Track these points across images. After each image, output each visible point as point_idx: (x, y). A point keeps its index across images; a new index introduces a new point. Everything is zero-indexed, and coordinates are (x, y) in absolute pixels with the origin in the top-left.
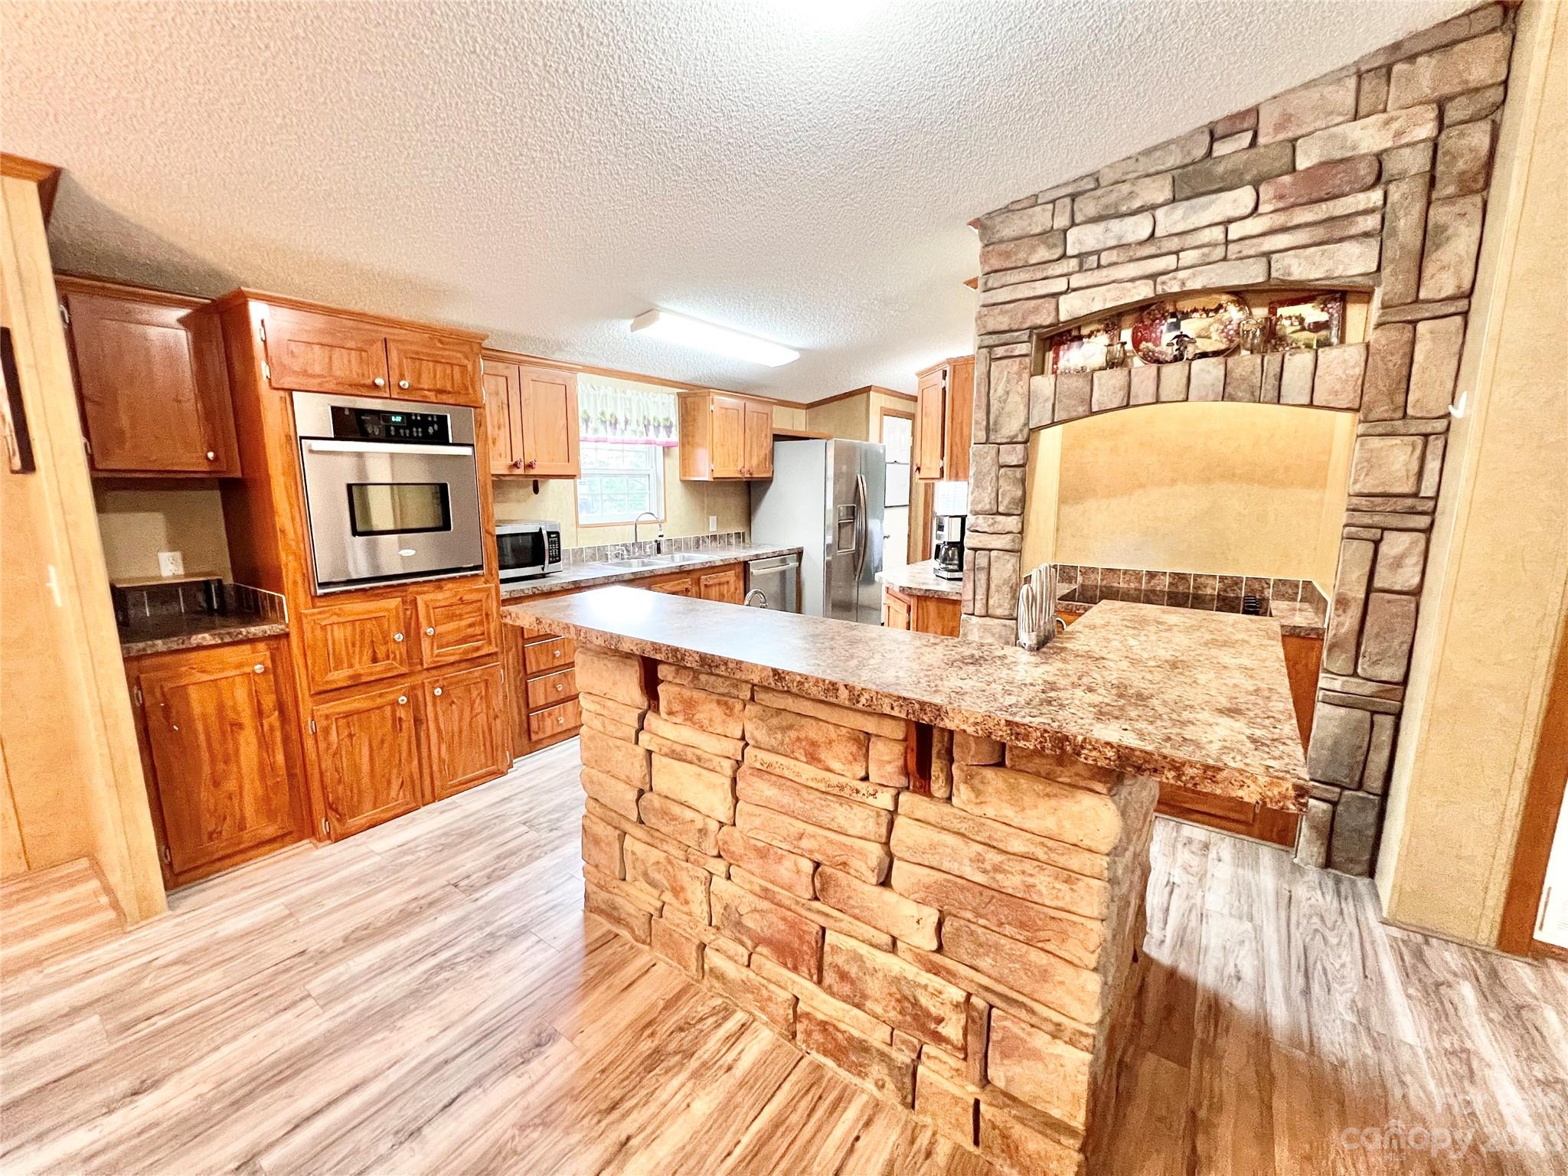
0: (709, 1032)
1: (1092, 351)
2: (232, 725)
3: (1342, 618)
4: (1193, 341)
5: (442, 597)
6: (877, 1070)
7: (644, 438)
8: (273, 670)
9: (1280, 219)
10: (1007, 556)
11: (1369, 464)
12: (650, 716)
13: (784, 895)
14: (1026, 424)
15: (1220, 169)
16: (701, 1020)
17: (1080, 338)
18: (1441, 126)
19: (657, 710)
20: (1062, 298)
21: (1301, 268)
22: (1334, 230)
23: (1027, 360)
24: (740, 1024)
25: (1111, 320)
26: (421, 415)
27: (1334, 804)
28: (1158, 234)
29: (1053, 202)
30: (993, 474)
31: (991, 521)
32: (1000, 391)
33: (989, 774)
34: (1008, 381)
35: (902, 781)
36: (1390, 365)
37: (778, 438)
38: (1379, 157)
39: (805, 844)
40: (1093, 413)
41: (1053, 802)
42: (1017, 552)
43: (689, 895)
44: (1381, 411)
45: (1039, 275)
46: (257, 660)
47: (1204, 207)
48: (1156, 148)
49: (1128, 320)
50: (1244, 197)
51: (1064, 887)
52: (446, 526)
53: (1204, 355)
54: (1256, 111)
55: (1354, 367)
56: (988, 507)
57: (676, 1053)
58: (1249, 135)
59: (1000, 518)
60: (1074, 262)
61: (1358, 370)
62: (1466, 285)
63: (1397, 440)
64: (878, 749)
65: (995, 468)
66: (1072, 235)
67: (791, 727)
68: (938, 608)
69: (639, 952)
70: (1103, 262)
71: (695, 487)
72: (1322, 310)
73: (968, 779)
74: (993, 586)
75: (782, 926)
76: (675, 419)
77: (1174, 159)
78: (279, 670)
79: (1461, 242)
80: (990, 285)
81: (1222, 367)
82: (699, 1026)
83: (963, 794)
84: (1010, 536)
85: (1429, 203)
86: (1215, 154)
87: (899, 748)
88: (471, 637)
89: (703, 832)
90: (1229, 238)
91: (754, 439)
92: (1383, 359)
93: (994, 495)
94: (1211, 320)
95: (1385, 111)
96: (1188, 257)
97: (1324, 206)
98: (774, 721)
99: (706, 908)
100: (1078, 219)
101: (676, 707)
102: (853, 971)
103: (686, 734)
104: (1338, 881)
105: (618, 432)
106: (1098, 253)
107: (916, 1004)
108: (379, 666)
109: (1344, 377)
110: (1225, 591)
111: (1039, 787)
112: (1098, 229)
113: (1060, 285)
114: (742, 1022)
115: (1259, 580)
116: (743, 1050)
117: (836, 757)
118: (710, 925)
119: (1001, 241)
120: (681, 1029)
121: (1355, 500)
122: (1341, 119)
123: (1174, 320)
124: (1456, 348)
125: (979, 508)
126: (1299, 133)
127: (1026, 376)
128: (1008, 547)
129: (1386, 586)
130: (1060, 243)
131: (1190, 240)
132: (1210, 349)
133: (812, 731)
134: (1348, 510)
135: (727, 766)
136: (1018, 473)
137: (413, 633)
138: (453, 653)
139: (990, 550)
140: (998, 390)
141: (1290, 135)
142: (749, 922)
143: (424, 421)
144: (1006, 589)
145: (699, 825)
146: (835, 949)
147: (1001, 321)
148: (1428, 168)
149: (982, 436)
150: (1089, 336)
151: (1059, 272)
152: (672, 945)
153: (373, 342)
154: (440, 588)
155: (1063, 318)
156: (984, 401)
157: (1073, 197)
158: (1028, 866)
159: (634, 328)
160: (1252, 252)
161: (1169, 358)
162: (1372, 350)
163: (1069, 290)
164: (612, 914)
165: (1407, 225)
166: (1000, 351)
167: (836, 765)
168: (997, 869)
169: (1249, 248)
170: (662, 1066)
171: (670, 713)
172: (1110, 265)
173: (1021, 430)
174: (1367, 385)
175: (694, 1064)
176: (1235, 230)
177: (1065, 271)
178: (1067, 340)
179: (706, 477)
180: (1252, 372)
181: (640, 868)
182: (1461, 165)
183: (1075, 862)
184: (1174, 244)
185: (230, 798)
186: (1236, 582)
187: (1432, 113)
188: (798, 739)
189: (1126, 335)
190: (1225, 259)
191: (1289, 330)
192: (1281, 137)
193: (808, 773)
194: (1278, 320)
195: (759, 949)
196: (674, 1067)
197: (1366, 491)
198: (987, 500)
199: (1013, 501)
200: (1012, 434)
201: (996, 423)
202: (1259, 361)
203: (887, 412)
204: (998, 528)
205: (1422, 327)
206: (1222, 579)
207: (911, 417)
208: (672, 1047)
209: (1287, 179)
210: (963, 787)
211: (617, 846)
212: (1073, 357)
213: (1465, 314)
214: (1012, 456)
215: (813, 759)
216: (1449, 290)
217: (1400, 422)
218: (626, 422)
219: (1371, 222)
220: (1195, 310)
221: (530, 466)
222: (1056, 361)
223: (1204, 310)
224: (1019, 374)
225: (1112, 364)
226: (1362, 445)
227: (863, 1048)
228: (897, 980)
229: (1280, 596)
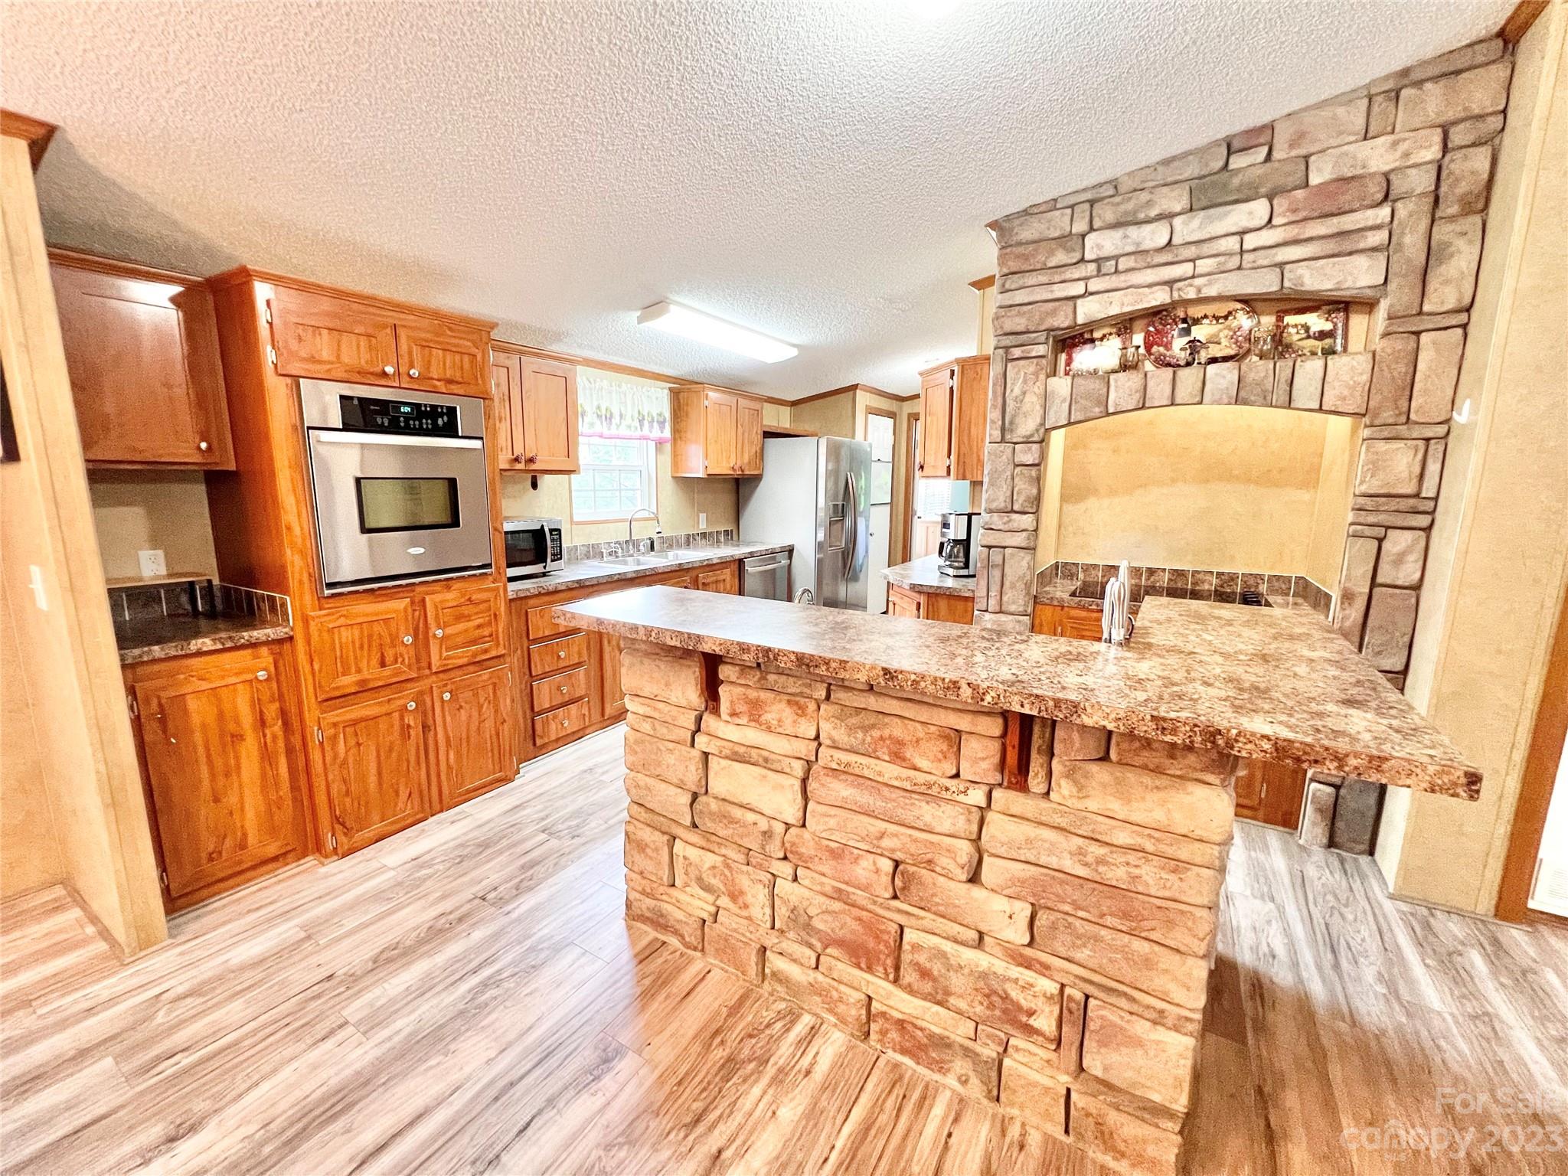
0: (779, 1037)
1: (1102, 355)
2: (233, 736)
3: (1347, 612)
4: (1204, 346)
5: (451, 597)
6: (961, 1066)
7: (638, 433)
8: (276, 676)
9: (1293, 232)
10: (1022, 553)
11: (1375, 466)
12: (709, 720)
13: (860, 897)
14: (1043, 424)
15: (1236, 181)
16: (768, 1026)
17: (1092, 341)
18: (1445, 149)
19: (716, 711)
20: (1079, 302)
21: (1316, 279)
22: (1344, 244)
23: (1044, 361)
24: (808, 1028)
25: (1124, 325)
26: (431, 406)
27: (1337, 787)
28: (1175, 241)
29: (1072, 207)
30: (1009, 473)
31: (1006, 519)
32: (1017, 391)
33: (1094, 768)
34: (1025, 382)
35: (997, 778)
36: (1395, 374)
37: (768, 435)
38: (1386, 176)
39: (886, 843)
40: (1108, 414)
41: (1161, 794)
42: (1031, 549)
43: (749, 899)
44: (1387, 416)
45: (1057, 278)
46: (261, 666)
47: (1220, 218)
48: (1173, 159)
49: (1139, 325)
50: (1259, 209)
51: (1172, 877)
52: (455, 523)
53: (1213, 360)
54: (1271, 127)
55: (1361, 374)
56: (1002, 505)
57: (750, 1061)
58: (1265, 150)
59: (1015, 516)
60: (1092, 267)
61: (1366, 377)
62: (1467, 300)
63: (1400, 444)
64: (972, 748)
65: (1011, 467)
66: (1090, 240)
67: (873, 726)
68: (949, 606)
69: (690, 961)
70: (1121, 267)
71: (687, 484)
72: (1327, 320)
73: (1069, 775)
74: (1007, 584)
75: (855, 925)
76: (667, 415)
77: (1192, 169)
78: (284, 675)
79: (1463, 260)
80: (1007, 286)
81: (1236, 372)
82: (768, 1032)
83: (1063, 789)
84: (1024, 534)
85: (1433, 222)
86: (1231, 166)
87: (995, 747)
88: (480, 639)
89: (767, 834)
90: (1245, 247)
91: (746, 435)
92: (1389, 367)
93: (1009, 493)
94: (1220, 326)
95: (1393, 132)
96: (1204, 265)
97: (1335, 220)
98: (854, 721)
99: (768, 911)
100: (1097, 224)
101: (741, 708)
102: (936, 968)
103: (751, 735)
104: (1342, 861)
105: (614, 426)
106: (1116, 258)
107: (1006, 998)
108: (387, 671)
109: (1351, 383)
110: (1222, 586)
111: (1147, 779)
112: (1117, 234)
113: (1078, 289)
114: (811, 1025)
115: (1256, 576)
116: (817, 1053)
117: (923, 755)
118: (773, 928)
119: (1020, 244)
120: (751, 1036)
121: (1362, 501)
122: (1352, 138)
123: (1185, 325)
124: (1457, 358)
125: (994, 506)
126: (1312, 150)
127: (1042, 377)
128: (1023, 545)
129: (1389, 581)
130: (1078, 247)
131: (1206, 249)
132: (1219, 355)
133: (897, 729)
134: (1353, 509)
135: (798, 768)
136: (1034, 472)
137: (421, 635)
138: (461, 656)
139: (1004, 547)
140: (1015, 389)
141: (1303, 152)
142: (817, 923)
143: (434, 412)
144: (1020, 585)
145: (763, 825)
146: (916, 947)
147: (1019, 323)
148: (1433, 188)
149: (997, 434)
150: (1101, 339)
151: (1076, 276)
152: (727, 950)
153: (385, 326)
154: (448, 588)
155: (1080, 320)
156: (1000, 400)
158: (1132, 857)
159: (640, 320)
160: (1266, 262)
161: (1182, 363)
162: (1377, 358)
163: (1088, 293)
164: (659, 921)
165: (1412, 242)
166: (1017, 352)
167: (924, 764)
168: (1101, 861)
169: (1263, 258)
170: (740, 1073)
171: (734, 714)
172: (1128, 270)
173: (1037, 430)
174: (1373, 391)
175: (770, 1071)
176: (1251, 241)
177: (1084, 274)
178: (1080, 342)
179: (701, 474)
180: (1266, 377)
181: (693, 873)
182: (1463, 188)
183: (1184, 852)
184: (1191, 252)
185: (231, 814)
186: (1233, 578)
187: (1437, 137)
188: (882, 738)
189: (1138, 339)
190: (1240, 268)
191: (1296, 337)
192: (1294, 153)
193: (891, 772)
194: (1285, 327)
195: (829, 951)
196: (752, 1074)
197: (1372, 492)
198: (1002, 499)
199: (1028, 499)
200: (1028, 433)
201: (1011, 423)
202: (1271, 366)
203: (872, 411)
204: (1014, 525)
205: (1425, 338)
206: (1219, 575)
207: (891, 415)
208: (746, 1052)
209: (1300, 194)
210: (1064, 782)
211: (666, 850)
212: (1085, 358)
213: (1464, 327)
214: (1028, 456)
215: (897, 757)
216: (1450, 305)
217: (1405, 427)
218: (621, 416)
219: (1379, 238)
220: (1206, 317)
221: (531, 460)
222: (1069, 363)
223: (1214, 316)
224: (1036, 374)
225: (1125, 367)
226: (1367, 450)
227: (942, 1043)
228: (984, 976)
229: (1273, 591)
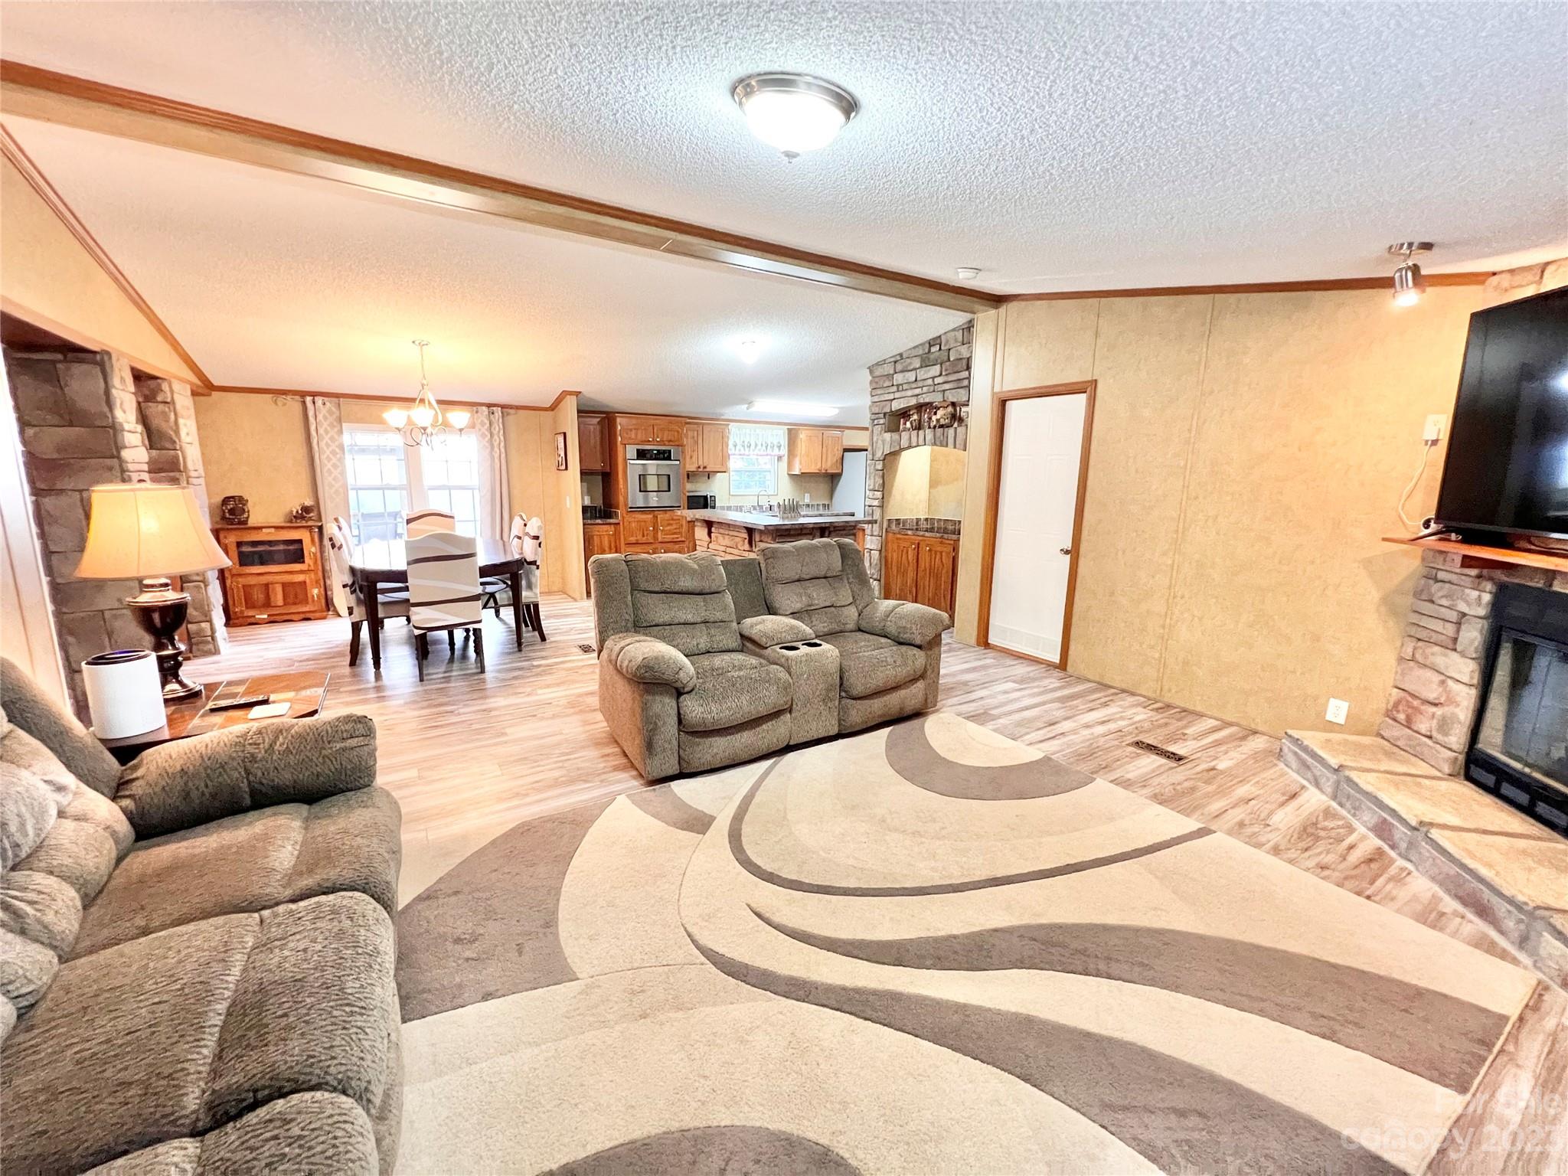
5: (667, 516)
7: (766, 453)
8: (615, 534)
9: (946, 378)
10: (878, 509)
15: (932, 357)
20: (893, 402)
22: (958, 384)
23: (884, 426)
26: (663, 450)
28: (917, 379)
29: (890, 363)
30: (874, 474)
31: (873, 494)
32: (876, 439)
34: (878, 435)
37: (846, 450)
38: (968, 359)
42: (881, 507)
45: (886, 392)
46: (611, 530)
47: (928, 371)
48: (916, 347)
50: (938, 369)
52: (669, 490)
54: (940, 337)
56: (872, 488)
58: (938, 346)
59: (876, 493)
60: (895, 388)
65: (874, 471)
66: (895, 377)
70: (903, 388)
71: (796, 478)
76: (784, 442)
77: (920, 352)
80: (873, 394)
84: (879, 500)
86: (931, 351)
88: (675, 533)
91: (829, 451)
93: (874, 482)
96: (925, 389)
97: (956, 375)
100: (896, 371)
106: (902, 385)
108: (645, 538)
112: (901, 375)
113: (891, 397)
119: (875, 377)
122: (959, 344)
126: (950, 347)
128: (878, 505)
130: (893, 379)
131: (925, 383)
136: (881, 473)
137: (655, 529)
138: (669, 538)
139: (873, 506)
147: (876, 410)
151: (892, 391)
153: (650, 425)
154: (666, 513)
155: (901, 408)
157: (895, 362)
160: (940, 390)
163: (894, 399)
166: (876, 422)
172: (906, 390)
173: (882, 455)
176: (936, 381)
179: (802, 472)
184: (921, 384)
190: (933, 391)
192: (946, 348)
198: (872, 485)
199: (879, 485)
200: (879, 456)
201: (875, 451)
204: (875, 496)
209: (947, 364)
214: (879, 466)
218: (756, 445)
219: (966, 382)
221: (706, 468)
224: (881, 431)
